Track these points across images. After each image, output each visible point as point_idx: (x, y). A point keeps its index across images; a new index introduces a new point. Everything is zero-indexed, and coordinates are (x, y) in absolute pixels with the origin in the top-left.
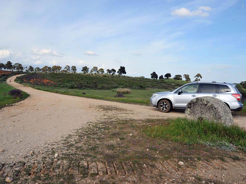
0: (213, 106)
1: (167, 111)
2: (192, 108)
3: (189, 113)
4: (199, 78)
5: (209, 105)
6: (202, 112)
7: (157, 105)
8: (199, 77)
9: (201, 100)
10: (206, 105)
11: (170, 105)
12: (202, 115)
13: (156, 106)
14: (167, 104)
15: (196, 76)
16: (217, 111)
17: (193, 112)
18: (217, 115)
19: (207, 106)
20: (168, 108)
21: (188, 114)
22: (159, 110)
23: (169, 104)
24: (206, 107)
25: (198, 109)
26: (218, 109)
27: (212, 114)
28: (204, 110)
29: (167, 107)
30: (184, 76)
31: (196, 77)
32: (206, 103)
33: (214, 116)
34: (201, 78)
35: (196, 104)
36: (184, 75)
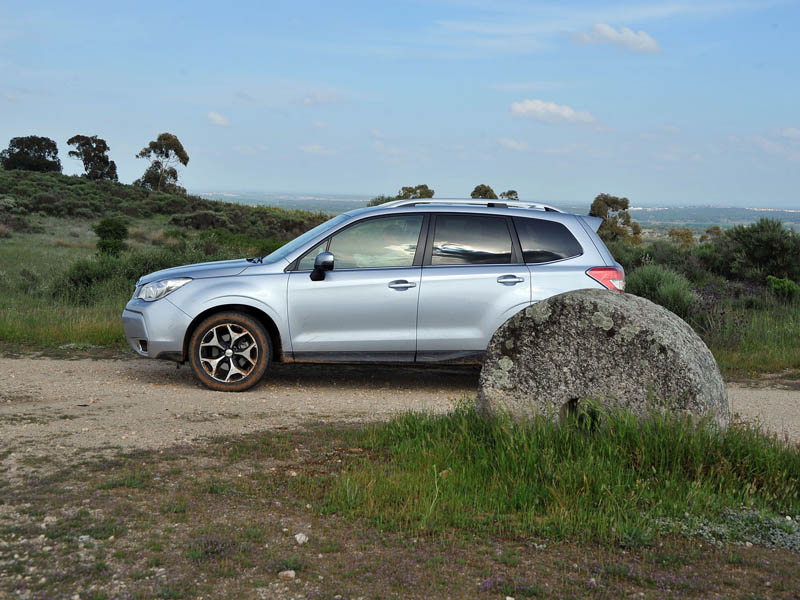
0: (649, 338)
1: (250, 382)
2: (523, 357)
3: (506, 382)
4: (171, 162)
5: (627, 332)
6: (590, 374)
7: (180, 348)
8: (172, 152)
9: (582, 308)
10: (611, 333)
11: (265, 346)
12: (586, 386)
13: (177, 354)
14: (247, 338)
15: (154, 146)
16: (673, 363)
17: (530, 377)
18: (672, 384)
19: (617, 338)
20: (254, 363)
21: (504, 388)
22: (198, 381)
23: (262, 337)
24: (609, 347)
25: (560, 356)
26: (676, 355)
27: (643, 379)
28: (599, 359)
29: (246, 354)
30: (74, 148)
31: (154, 156)
32: (607, 324)
33: (659, 387)
34: (184, 159)
35: (553, 333)
36: (71, 142)
